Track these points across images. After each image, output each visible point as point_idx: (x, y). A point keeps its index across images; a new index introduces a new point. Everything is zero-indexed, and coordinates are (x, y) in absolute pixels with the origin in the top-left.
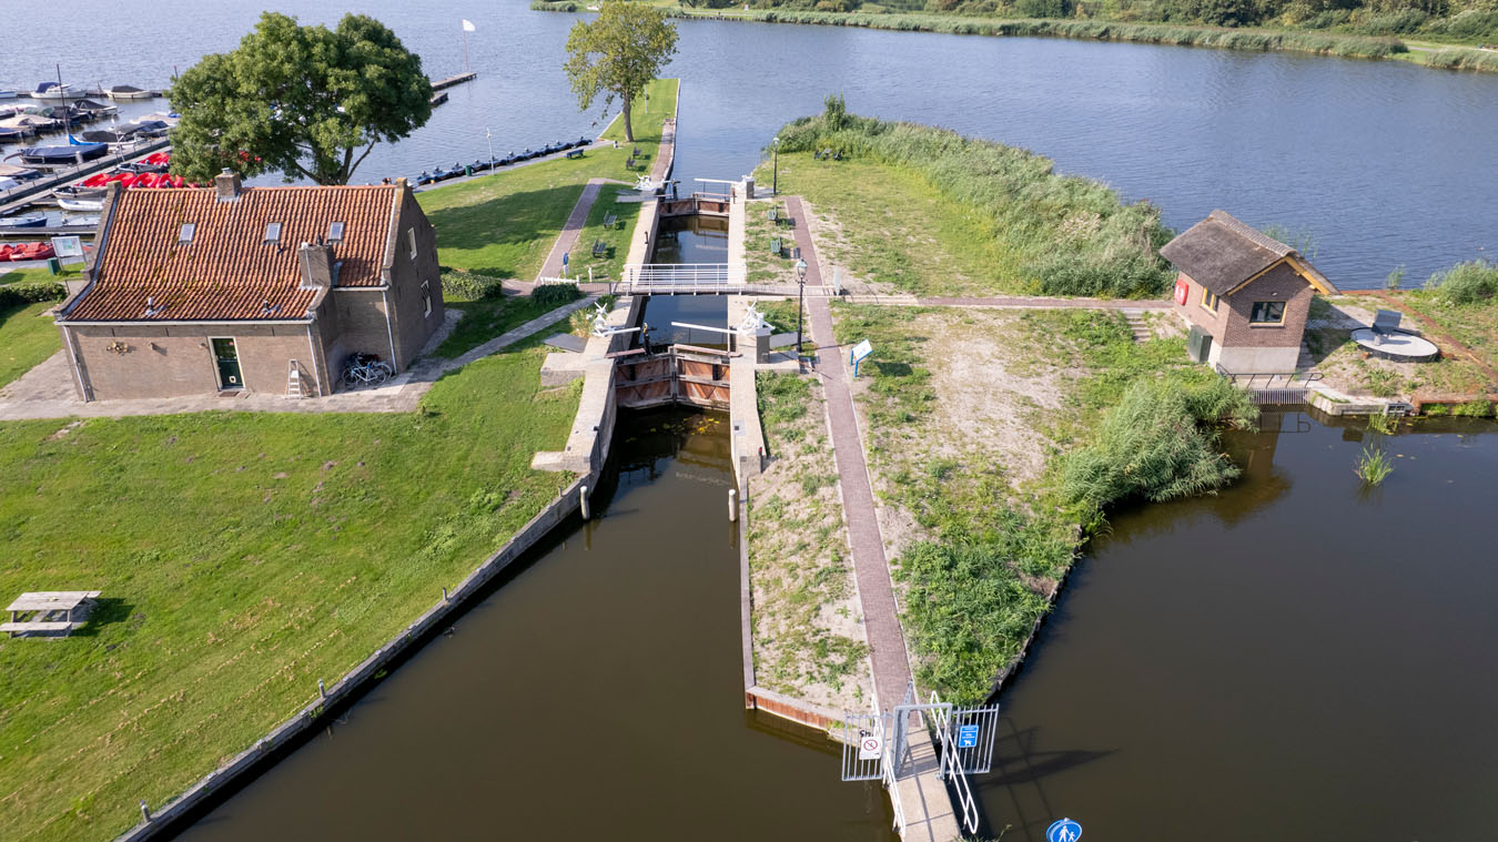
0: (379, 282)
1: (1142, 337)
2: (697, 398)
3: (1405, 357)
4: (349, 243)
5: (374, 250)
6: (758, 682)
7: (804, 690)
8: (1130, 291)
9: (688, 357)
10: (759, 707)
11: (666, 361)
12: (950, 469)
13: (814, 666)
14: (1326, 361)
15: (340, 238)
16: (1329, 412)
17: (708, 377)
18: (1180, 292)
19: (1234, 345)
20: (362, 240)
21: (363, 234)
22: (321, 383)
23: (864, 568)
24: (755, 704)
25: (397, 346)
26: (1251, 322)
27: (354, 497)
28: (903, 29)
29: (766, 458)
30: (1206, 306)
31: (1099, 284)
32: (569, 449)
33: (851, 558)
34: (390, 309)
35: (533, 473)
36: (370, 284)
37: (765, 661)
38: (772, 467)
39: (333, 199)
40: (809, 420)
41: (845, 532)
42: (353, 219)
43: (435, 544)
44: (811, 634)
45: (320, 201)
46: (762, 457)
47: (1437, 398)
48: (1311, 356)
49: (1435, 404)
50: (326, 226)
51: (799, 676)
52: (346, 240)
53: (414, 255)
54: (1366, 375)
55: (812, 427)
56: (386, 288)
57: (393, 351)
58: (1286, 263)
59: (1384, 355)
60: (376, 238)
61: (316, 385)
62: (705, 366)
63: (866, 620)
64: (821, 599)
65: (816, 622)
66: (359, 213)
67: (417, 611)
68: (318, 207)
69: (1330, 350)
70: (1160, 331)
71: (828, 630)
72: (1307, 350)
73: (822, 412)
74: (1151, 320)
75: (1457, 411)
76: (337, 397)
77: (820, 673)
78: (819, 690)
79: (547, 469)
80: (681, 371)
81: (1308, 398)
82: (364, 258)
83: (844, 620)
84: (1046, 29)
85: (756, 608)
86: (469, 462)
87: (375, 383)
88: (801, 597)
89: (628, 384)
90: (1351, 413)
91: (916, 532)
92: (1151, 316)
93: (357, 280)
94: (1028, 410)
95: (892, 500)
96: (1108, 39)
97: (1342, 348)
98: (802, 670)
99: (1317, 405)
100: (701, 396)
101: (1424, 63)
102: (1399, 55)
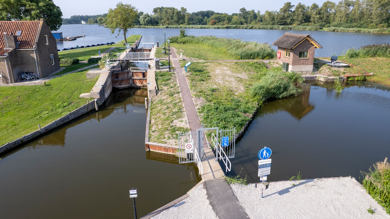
0: (33, 47)
1: (269, 68)
2: (138, 84)
4: (23, 37)
5: (32, 38)
6: (150, 141)
7: (167, 141)
8: (265, 57)
9: (135, 71)
10: (151, 150)
11: (128, 73)
12: (216, 90)
13: (170, 135)
14: (320, 69)
15: (20, 35)
16: (323, 81)
17: (141, 77)
18: (278, 55)
19: (295, 65)
20: (28, 36)
21: (28, 34)
22: (10, 79)
23: (188, 111)
24: (149, 149)
25: (40, 69)
26: (299, 58)
27: (14, 105)
28: (201, 28)
29: (157, 91)
30: (286, 56)
31: (256, 55)
32: (93, 90)
33: (184, 109)
34: (37, 56)
35: (80, 98)
36: (29, 48)
37: (153, 136)
38: (160, 93)
39: (19, 25)
40: (171, 81)
41: (182, 103)
42: (25, 30)
43: (40, 116)
44: (170, 127)
45: (14, 25)
46: (156, 90)
47: (351, 75)
48: (316, 69)
49: (350, 77)
50: (15, 32)
51: (165, 138)
52: (22, 36)
53: (47, 44)
54: (331, 71)
55: (173, 82)
56: (35, 49)
57: (38, 71)
58: (307, 39)
59: (335, 66)
60: (32, 35)
61: (8, 80)
62: (140, 73)
63: (189, 123)
64: (173, 119)
65: (172, 124)
66: (27, 28)
67: (28, 132)
68: (13, 27)
69: (321, 67)
70: (274, 66)
71: (176, 126)
72: (315, 68)
73: (176, 79)
74: (271, 63)
75: (356, 79)
76: (17, 84)
77: (172, 137)
78: (172, 141)
79: (85, 97)
80: (133, 76)
81: (317, 79)
82: (28, 41)
83: (182, 123)
84: (237, 27)
85: (152, 123)
86: (59, 96)
87: (30, 80)
88: (167, 119)
89: (116, 80)
90: (329, 81)
91: (206, 102)
92: (271, 62)
93: (25, 47)
94: (239, 79)
95: (197, 96)
96: (253, 29)
97: (324, 66)
98: (166, 136)
99: (320, 80)
100: (140, 84)
101: (327, 31)
102: (321, 30)
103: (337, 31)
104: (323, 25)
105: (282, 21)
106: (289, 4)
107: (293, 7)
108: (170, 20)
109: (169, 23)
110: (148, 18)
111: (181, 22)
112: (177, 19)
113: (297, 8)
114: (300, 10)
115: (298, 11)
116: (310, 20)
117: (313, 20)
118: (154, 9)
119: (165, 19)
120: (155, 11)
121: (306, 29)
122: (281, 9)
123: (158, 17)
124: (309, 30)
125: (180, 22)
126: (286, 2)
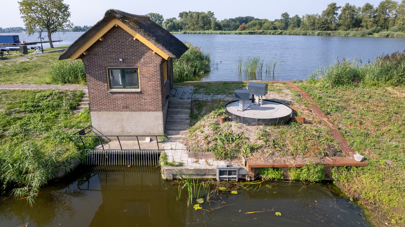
3: (254, 120)
26: (110, 87)
58: (116, 25)
75: (292, 175)
84: (264, 33)
96: (282, 35)
101: (378, 36)
102: (371, 36)
103: (391, 37)
104: (377, 30)
105: (323, 26)
106: (334, 5)
107: (339, 9)
108: (195, 25)
109: (193, 29)
110: (170, 23)
111: (207, 28)
112: (202, 25)
113: (344, 10)
114: (347, 12)
115: (345, 14)
116: (361, 24)
117: (365, 24)
118: (180, 14)
119: (190, 24)
120: (181, 15)
121: (349, 35)
122: (324, 12)
123: (183, 23)
124: (354, 36)
125: (205, 27)
126: (330, 3)
